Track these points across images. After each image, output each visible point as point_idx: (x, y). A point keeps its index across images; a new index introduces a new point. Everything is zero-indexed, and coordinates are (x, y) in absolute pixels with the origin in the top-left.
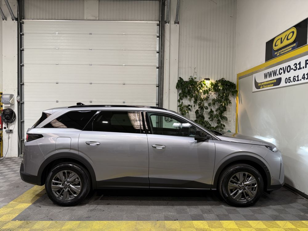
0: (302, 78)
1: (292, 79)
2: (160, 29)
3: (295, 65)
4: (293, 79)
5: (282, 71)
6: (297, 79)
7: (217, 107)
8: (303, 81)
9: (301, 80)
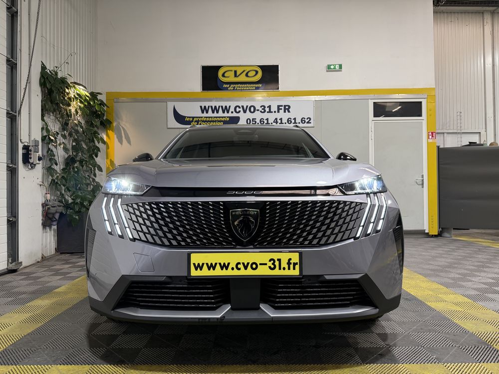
1: (258, 121)
3: (263, 107)
4: (261, 121)
5: (241, 109)
6: (266, 122)
9: (272, 123)
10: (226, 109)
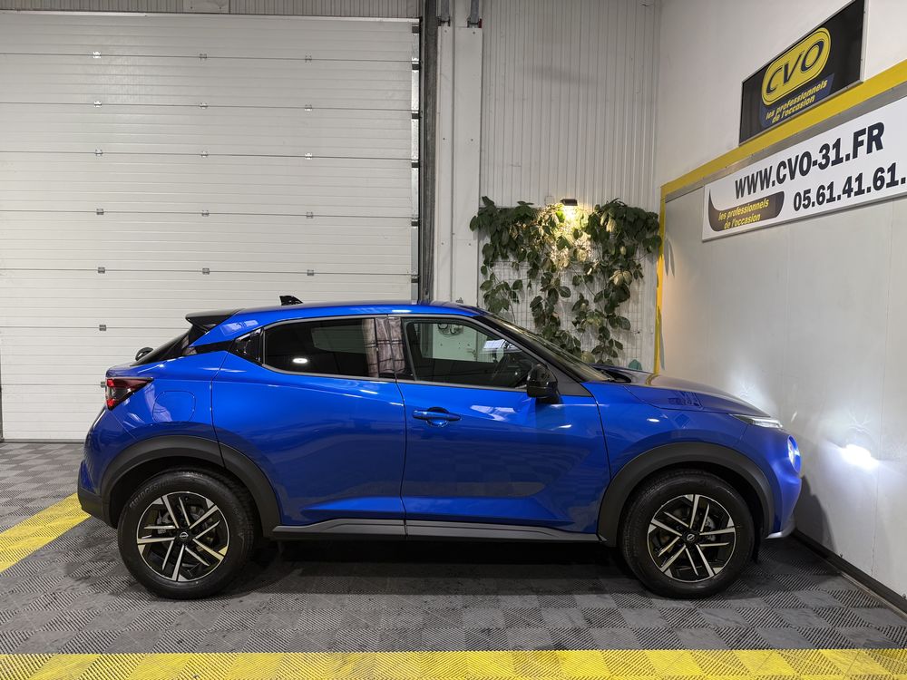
0: (844, 192)
2: (423, 41)
3: (824, 151)
4: (819, 195)
5: (786, 171)
6: (827, 197)
7: (598, 289)
8: (846, 201)
9: (839, 197)
10: (765, 178)
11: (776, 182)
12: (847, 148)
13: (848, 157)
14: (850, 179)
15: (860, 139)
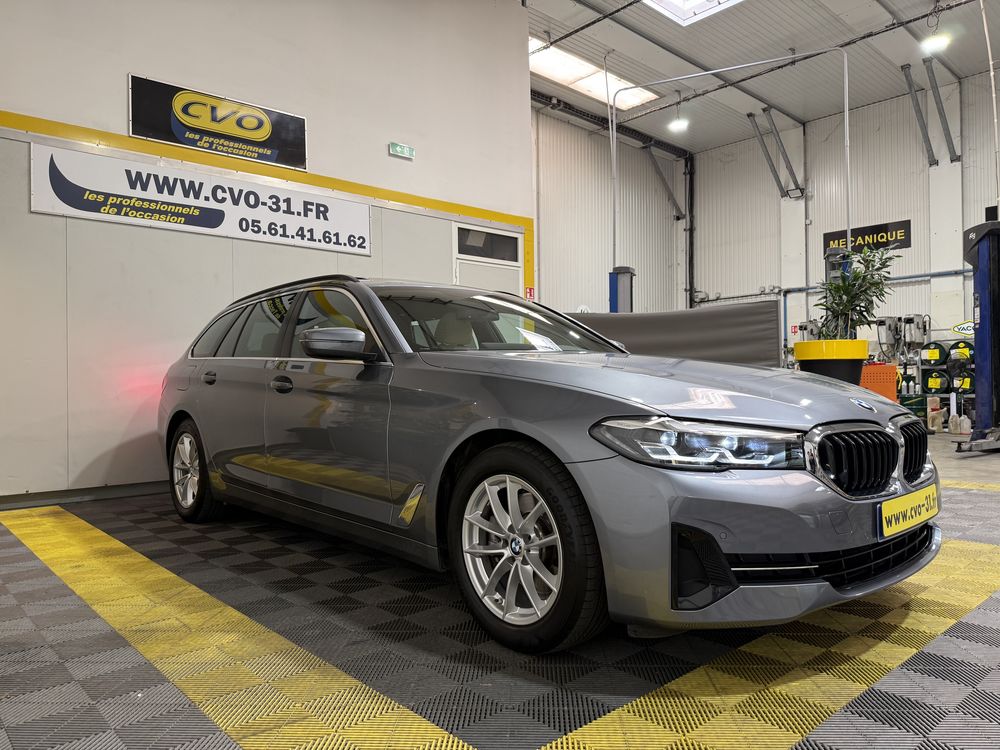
0: (297, 235)
1: (264, 227)
3: (274, 200)
4: (270, 229)
5: (227, 195)
6: (280, 231)
8: (298, 241)
9: (293, 237)
10: (192, 189)
11: (211, 198)
12: (297, 206)
13: (299, 214)
14: (302, 229)
15: (309, 207)
